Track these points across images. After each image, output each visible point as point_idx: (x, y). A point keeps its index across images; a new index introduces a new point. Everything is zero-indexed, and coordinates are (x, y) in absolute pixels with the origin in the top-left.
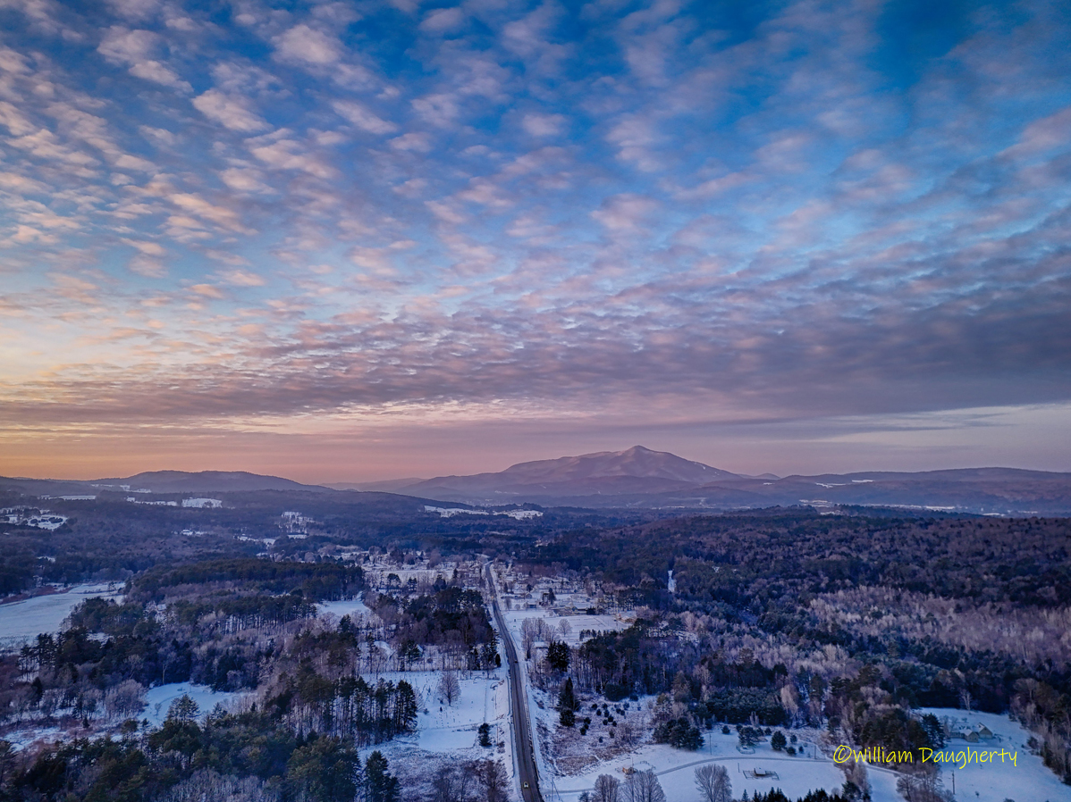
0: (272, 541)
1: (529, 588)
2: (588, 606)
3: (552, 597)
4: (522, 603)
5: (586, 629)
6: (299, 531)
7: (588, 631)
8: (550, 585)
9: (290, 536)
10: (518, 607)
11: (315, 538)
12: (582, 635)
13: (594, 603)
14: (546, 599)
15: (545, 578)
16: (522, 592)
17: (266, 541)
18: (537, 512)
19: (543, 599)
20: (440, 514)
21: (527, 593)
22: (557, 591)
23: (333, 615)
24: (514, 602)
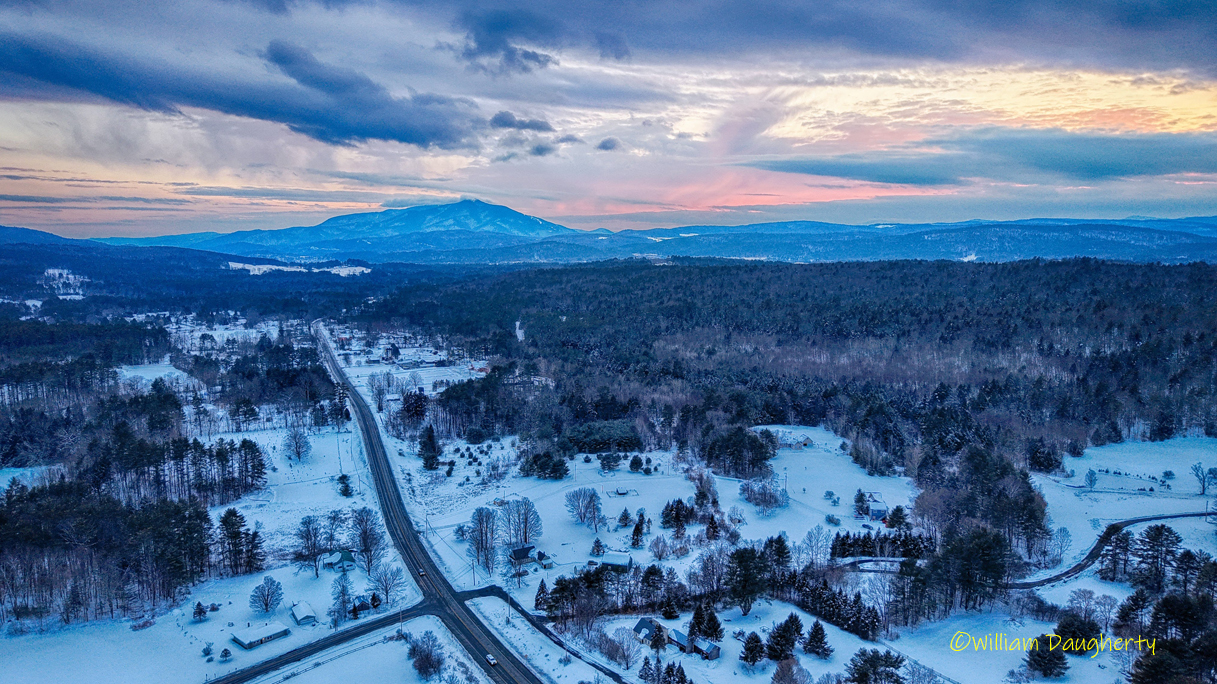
0: (39, 304)
1: (369, 344)
2: (436, 358)
3: (395, 351)
4: (363, 359)
5: (439, 379)
6: (72, 291)
7: (442, 382)
8: (392, 341)
9: (61, 297)
10: (359, 364)
11: (94, 299)
12: (435, 386)
13: (443, 355)
14: (390, 355)
15: (384, 334)
16: (362, 348)
17: (29, 303)
18: (364, 269)
19: (387, 353)
20: (249, 271)
21: (367, 349)
22: (401, 345)
23: (142, 378)
24: (354, 359)
